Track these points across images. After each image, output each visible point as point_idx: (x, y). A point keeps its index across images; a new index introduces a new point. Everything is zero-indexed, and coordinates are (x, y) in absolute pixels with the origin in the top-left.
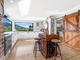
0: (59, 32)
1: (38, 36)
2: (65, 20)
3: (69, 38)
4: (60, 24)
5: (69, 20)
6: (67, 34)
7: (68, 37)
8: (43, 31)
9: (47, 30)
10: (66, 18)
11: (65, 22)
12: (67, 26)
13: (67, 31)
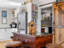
0: (44, 29)
1: (12, 37)
2: (57, 8)
3: (62, 38)
4: (43, 15)
5: (63, 8)
6: (60, 32)
7: (60, 36)
8: (16, 27)
9: (32, 25)
10: (58, 5)
11: (57, 12)
12: (60, 18)
13: (60, 27)
